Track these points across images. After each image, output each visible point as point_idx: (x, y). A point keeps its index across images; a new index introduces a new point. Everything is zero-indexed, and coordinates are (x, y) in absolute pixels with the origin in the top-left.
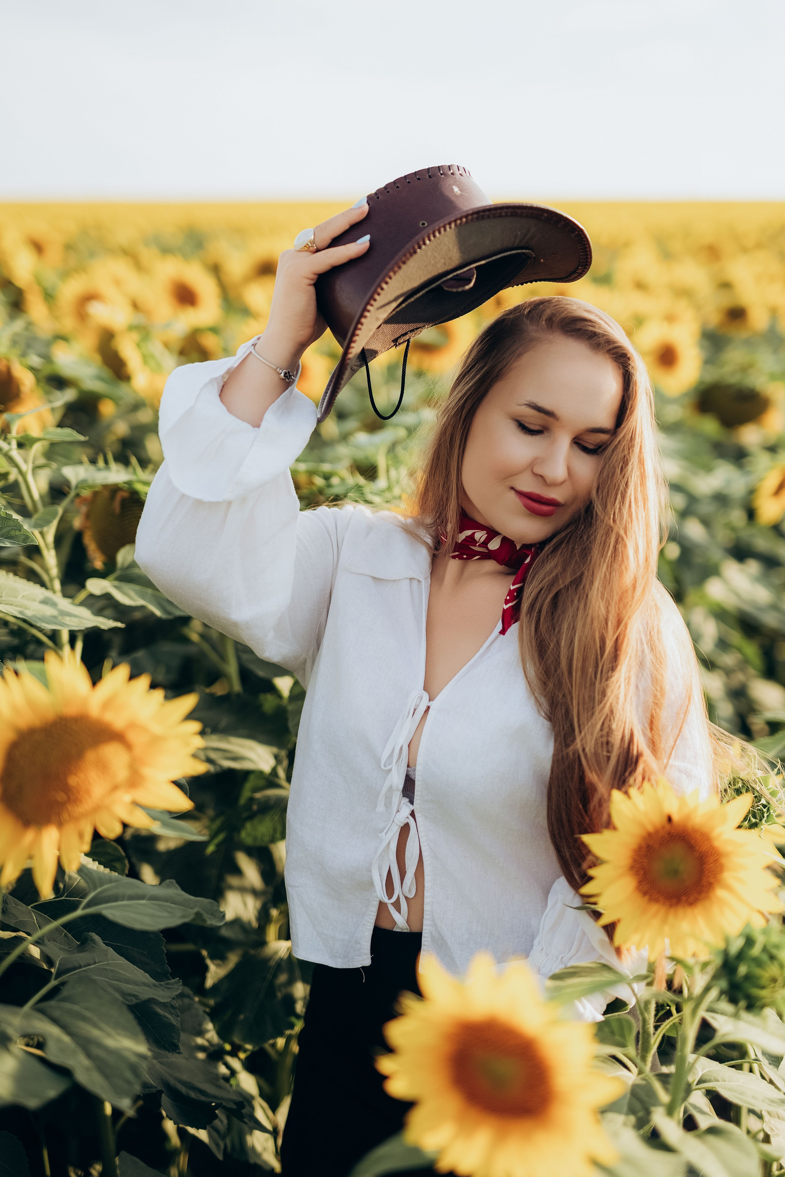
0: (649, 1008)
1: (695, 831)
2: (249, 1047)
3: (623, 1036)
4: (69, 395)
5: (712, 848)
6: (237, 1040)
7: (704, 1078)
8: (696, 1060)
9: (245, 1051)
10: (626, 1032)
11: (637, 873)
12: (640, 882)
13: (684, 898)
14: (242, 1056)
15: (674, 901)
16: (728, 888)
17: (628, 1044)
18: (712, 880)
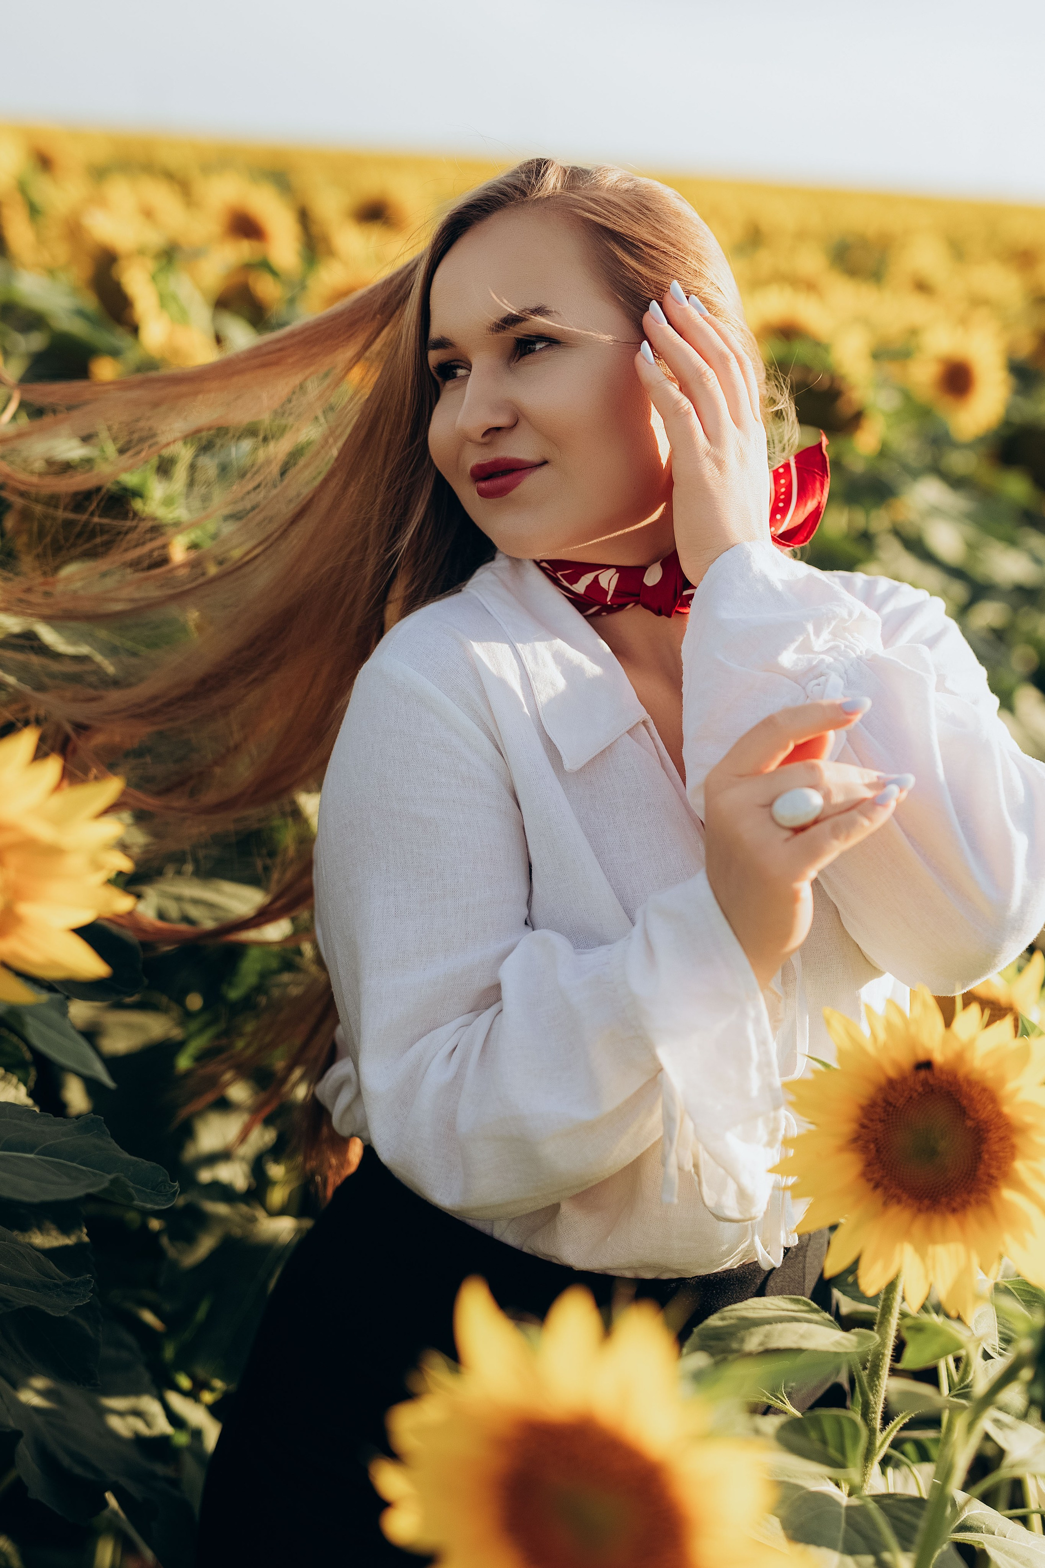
0: (876, 1386)
1: (970, 1083)
2: (218, 1384)
3: (842, 1450)
4: (35, 342)
5: (999, 1114)
6: (201, 1372)
7: (969, 1523)
8: (967, 1503)
9: (212, 1389)
10: (848, 1443)
11: (864, 1149)
12: (869, 1164)
13: (944, 1200)
14: (208, 1397)
15: (926, 1202)
16: (1019, 1186)
17: (849, 1464)
18: (993, 1171)
